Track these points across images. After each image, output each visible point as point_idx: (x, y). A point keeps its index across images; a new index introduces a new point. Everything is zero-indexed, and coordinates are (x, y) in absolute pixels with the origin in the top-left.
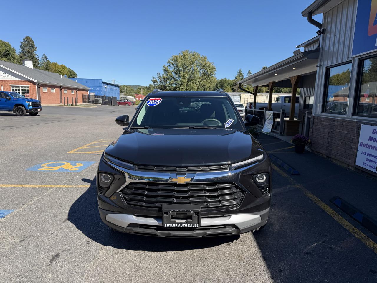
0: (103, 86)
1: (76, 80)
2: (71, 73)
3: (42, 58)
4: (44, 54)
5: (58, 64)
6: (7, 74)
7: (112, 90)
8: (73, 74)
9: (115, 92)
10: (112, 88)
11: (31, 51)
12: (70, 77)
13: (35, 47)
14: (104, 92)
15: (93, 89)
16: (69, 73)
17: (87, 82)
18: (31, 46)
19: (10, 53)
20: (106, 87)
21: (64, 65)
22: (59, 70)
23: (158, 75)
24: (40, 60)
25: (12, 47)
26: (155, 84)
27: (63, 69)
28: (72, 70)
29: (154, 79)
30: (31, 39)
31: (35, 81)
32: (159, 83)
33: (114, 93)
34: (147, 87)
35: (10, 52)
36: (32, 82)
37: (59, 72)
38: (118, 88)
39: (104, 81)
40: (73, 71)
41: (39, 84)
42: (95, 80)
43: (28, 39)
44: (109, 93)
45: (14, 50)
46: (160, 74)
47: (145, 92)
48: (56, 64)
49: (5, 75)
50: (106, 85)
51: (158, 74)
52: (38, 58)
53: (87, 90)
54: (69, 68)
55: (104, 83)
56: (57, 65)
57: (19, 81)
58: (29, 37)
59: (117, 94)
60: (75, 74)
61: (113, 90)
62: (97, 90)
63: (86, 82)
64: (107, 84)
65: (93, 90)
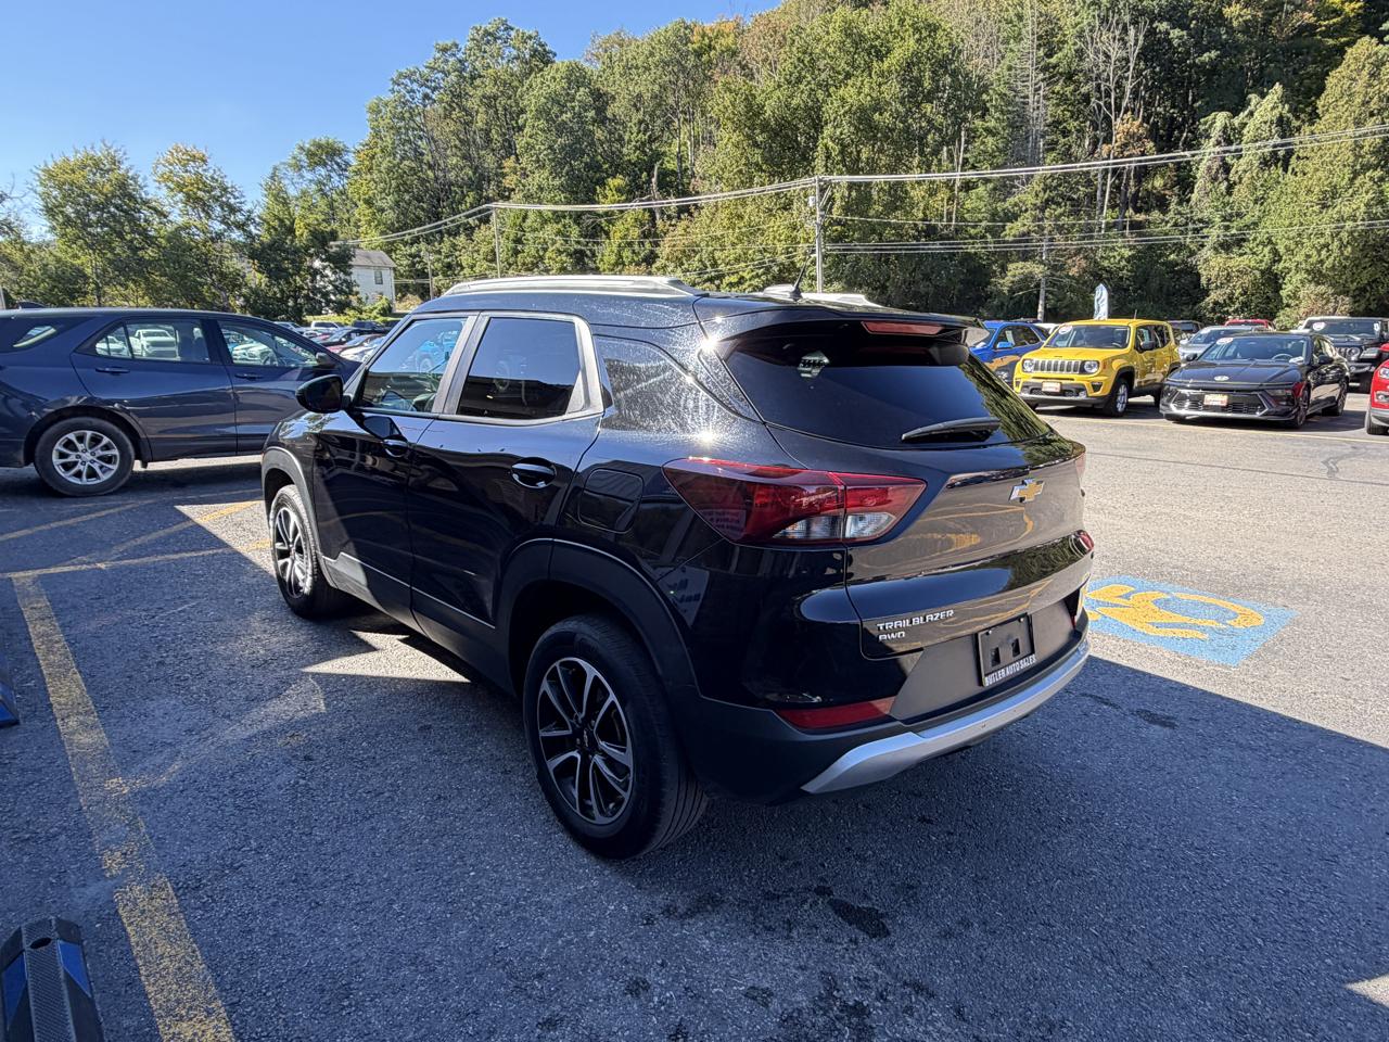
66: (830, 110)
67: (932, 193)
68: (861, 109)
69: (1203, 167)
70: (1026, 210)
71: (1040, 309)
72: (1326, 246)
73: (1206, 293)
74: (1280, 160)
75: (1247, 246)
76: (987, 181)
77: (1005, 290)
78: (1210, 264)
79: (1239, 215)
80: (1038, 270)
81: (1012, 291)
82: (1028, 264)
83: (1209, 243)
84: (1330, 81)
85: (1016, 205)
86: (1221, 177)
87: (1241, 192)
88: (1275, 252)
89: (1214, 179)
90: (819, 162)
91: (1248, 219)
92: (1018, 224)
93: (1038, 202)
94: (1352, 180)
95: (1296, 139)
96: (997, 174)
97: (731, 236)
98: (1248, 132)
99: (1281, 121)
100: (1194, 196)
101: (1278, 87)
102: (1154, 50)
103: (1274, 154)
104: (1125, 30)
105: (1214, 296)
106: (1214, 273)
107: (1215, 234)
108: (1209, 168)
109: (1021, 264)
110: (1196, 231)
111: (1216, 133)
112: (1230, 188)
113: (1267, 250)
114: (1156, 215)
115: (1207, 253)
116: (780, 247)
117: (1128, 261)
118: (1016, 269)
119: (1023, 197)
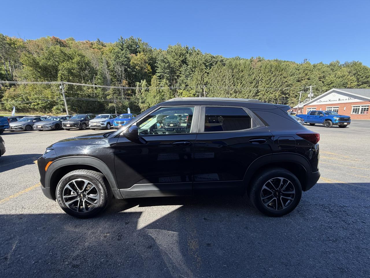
6: (351, 98)
49: (349, 99)
57: (360, 102)
66: (60, 67)
67: (89, 88)
68: (69, 69)
69: (137, 90)
70: (110, 94)
71: (116, 112)
72: (155, 103)
73: (141, 110)
74: (147, 90)
75: (145, 103)
76: (100, 88)
77: (109, 108)
78: (141, 105)
79: (143, 98)
80: (115, 105)
81: (110, 109)
82: (112, 104)
83: (140, 102)
84: (152, 80)
85: (108, 93)
86: (140, 92)
87: (143, 95)
88: (149, 104)
89: (139, 92)
90: (59, 79)
91: (145, 99)
92: (109, 96)
93: (113, 93)
94: (157, 94)
95: (149, 88)
96: (102, 86)
97: (33, 93)
98: (142, 86)
99: (146, 85)
100: (136, 95)
101: (145, 80)
102: (126, 70)
103: (146, 89)
104: (121, 66)
105: (142, 110)
106: (142, 107)
107: (140, 101)
108: (138, 90)
109: (111, 104)
110: (138, 100)
111: (138, 86)
112: (141, 94)
113: (148, 104)
114: (131, 97)
115: (140, 104)
116: (50, 96)
117: (128, 104)
118: (110, 105)
119: (110, 92)
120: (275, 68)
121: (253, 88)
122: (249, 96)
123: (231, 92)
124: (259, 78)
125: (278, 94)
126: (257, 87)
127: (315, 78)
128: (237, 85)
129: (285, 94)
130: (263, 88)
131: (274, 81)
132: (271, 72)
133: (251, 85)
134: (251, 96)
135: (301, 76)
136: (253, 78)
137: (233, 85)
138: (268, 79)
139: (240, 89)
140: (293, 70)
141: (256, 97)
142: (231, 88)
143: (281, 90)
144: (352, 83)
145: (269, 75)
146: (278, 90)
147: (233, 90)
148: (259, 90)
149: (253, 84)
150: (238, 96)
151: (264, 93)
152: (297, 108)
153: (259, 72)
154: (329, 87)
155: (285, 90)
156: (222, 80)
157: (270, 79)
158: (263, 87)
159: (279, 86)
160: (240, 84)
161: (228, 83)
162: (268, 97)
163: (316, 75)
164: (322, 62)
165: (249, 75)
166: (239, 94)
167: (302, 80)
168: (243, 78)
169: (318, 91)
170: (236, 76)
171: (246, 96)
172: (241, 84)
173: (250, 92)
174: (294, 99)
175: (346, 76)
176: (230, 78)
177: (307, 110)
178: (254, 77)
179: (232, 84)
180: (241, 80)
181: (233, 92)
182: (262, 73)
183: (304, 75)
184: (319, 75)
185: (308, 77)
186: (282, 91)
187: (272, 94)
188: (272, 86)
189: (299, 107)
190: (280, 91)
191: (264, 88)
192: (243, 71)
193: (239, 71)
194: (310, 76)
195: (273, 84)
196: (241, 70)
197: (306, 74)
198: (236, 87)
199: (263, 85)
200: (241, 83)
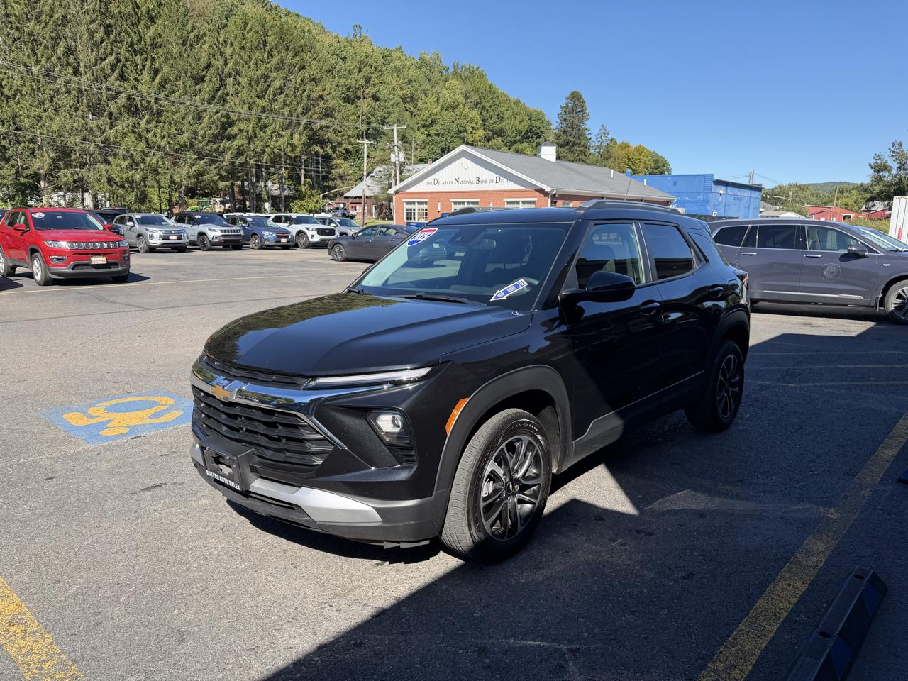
0: (713, 191)
1: (645, 180)
2: (656, 162)
3: (597, 135)
4: (603, 126)
5: (630, 144)
6: (501, 178)
7: (738, 199)
8: (661, 164)
9: (747, 205)
10: (739, 194)
11: (576, 123)
12: (653, 172)
13: (587, 111)
14: (716, 206)
15: (687, 199)
16: (651, 164)
17: (675, 183)
18: (580, 111)
19: (542, 132)
20: (721, 192)
21: (643, 145)
22: (630, 159)
23: (893, 149)
24: (594, 139)
25: (547, 119)
26: (881, 174)
27: (640, 155)
28: (660, 155)
29: (879, 162)
30: (581, 97)
31: (547, 189)
32: (894, 172)
33: (742, 206)
34: (862, 185)
35: (542, 129)
36: (541, 191)
37: (630, 164)
38: (756, 194)
39: (716, 178)
40: (661, 157)
41: (555, 194)
42: (694, 175)
43: (576, 97)
44: (727, 207)
45: (549, 124)
46: (900, 144)
47: (854, 198)
48: (625, 146)
49: (498, 181)
50: (723, 188)
51: (894, 145)
52: (589, 137)
53: (668, 202)
54: (654, 152)
55: (718, 183)
56: (628, 146)
57: (519, 191)
58: (577, 93)
59: (751, 207)
60: (665, 164)
61: (742, 199)
62: (697, 202)
63: (673, 183)
64: (727, 184)
65: (688, 201)
120: (278, 35)
121: (209, 103)
122: (195, 134)
123: (113, 107)
124: (226, 64)
125: (299, 139)
126: (223, 100)
127: (391, 96)
128: (136, 79)
129: (322, 143)
130: (246, 107)
131: (281, 88)
132: (267, 49)
133: (200, 90)
134: (204, 136)
135: (354, 83)
136: (204, 61)
137: (116, 73)
138: (259, 73)
139: (153, 101)
140: (330, 55)
141: (225, 144)
142: (108, 89)
143: (308, 127)
144: (474, 131)
145: (261, 57)
146: (299, 124)
147: (122, 100)
148: (233, 117)
149: (208, 87)
150: (148, 131)
151: (254, 131)
152: (360, 197)
153: (221, 40)
154: (429, 135)
155: (322, 128)
156: (55, 41)
157: (266, 77)
158: (244, 104)
159: (300, 109)
160: (146, 76)
161: (93, 60)
162: (268, 150)
163: (394, 89)
164: (401, 48)
165: (184, 43)
166: (148, 122)
167: (359, 98)
168: (160, 51)
169: (407, 145)
170: (123, 35)
171: (186, 135)
172: (153, 79)
173: (200, 118)
174: (343, 162)
175: (461, 106)
176: (98, 37)
177: (406, 206)
178: (204, 56)
179: (113, 68)
180: (153, 59)
181: (123, 110)
182: (232, 44)
183: (362, 82)
184: (402, 89)
185: (371, 90)
186: (312, 129)
187: (280, 136)
188: (277, 106)
189: (367, 195)
190: (305, 129)
191: (250, 108)
192: (152, 20)
193: (136, 13)
194: (377, 87)
195: (281, 98)
196: (144, 10)
197: (368, 80)
198: (134, 87)
199: (244, 95)
200: (156, 72)
